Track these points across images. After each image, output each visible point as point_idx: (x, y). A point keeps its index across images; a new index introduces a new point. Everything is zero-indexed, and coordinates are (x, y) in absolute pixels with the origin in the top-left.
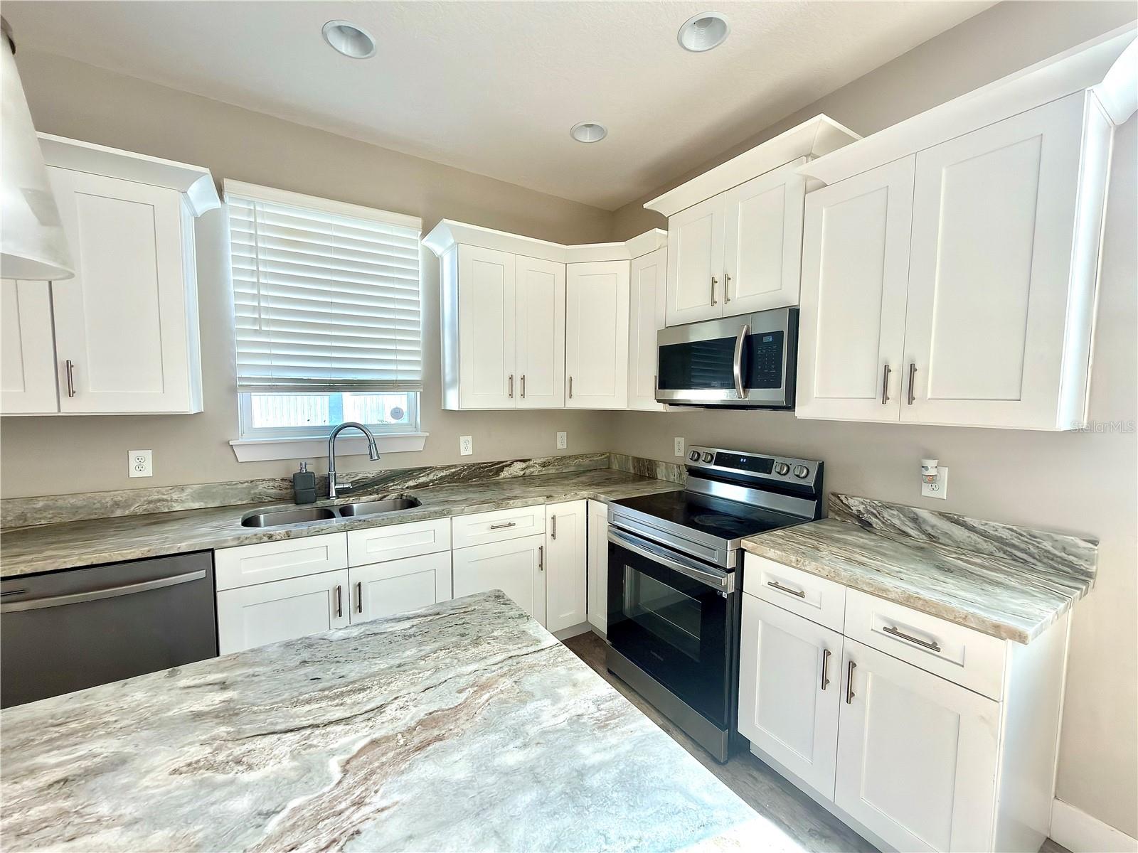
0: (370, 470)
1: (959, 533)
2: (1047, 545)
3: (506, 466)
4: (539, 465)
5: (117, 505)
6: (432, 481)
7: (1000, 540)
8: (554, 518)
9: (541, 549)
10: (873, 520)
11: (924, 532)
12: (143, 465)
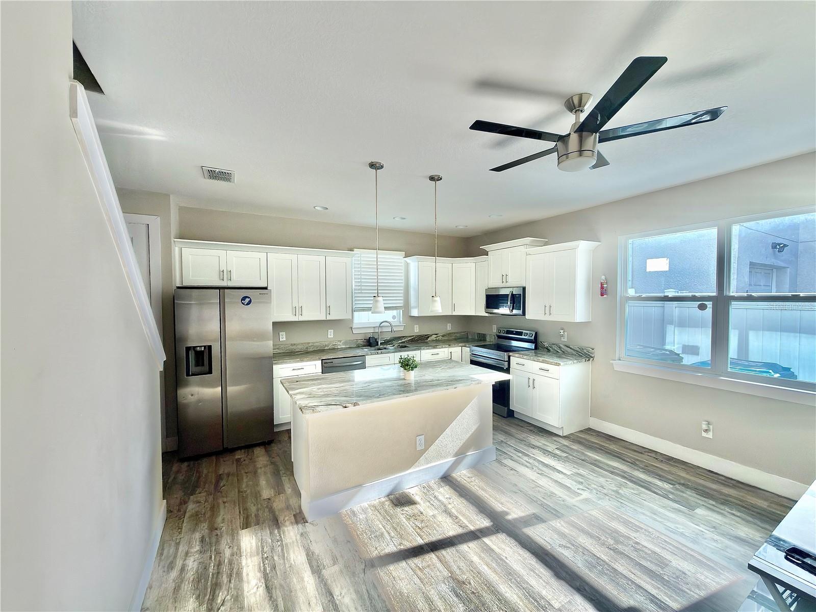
1: (569, 350)
2: (585, 351)
3: (430, 336)
4: (441, 336)
5: (326, 346)
7: (576, 351)
8: (450, 352)
10: (550, 349)
11: (561, 350)
12: (331, 334)
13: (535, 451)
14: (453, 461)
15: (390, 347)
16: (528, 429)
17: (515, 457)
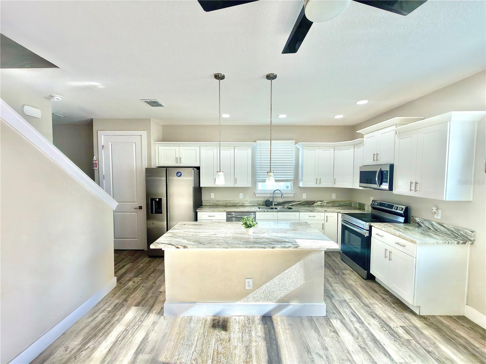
0: (281, 200)
1: (442, 228)
2: (462, 233)
3: (316, 202)
4: (326, 203)
5: (238, 203)
6: (295, 204)
7: (452, 231)
8: (327, 216)
9: (323, 224)
10: (422, 224)
11: (434, 228)
12: (241, 196)
13: (373, 321)
14: (276, 306)
15: (279, 208)
16: (381, 296)
17: (347, 319)
